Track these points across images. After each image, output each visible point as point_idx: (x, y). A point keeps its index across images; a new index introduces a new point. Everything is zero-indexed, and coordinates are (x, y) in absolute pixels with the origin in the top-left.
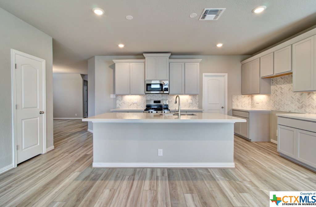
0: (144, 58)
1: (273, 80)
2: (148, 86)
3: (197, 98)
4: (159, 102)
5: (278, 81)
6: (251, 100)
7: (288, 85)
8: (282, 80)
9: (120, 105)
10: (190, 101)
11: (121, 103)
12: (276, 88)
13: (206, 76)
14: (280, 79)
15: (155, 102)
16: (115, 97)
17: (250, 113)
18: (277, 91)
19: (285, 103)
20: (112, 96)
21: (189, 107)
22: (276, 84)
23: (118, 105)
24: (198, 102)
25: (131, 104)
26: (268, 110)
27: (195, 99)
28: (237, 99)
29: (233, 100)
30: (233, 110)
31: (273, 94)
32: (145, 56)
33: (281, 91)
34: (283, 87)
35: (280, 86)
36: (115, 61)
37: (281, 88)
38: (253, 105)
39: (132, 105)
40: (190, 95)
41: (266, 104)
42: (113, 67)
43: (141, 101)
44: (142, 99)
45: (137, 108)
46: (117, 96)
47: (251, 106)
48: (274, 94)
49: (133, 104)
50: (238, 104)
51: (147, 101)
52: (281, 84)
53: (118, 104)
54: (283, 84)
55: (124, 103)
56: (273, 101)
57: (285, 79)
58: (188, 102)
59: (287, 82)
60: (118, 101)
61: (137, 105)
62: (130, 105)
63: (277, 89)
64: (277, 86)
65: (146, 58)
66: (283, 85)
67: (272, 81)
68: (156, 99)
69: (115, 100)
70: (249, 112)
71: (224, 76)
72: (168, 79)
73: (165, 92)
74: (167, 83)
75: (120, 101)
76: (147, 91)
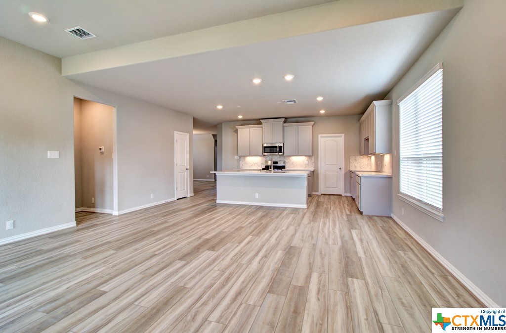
0: (261, 123)
2: (265, 148)
3: (313, 159)
9: (243, 166)
10: (306, 162)
11: (244, 164)
13: (321, 137)
15: (273, 163)
16: (238, 158)
20: (236, 157)
21: (306, 167)
23: (241, 166)
24: (314, 163)
28: (355, 160)
29: (351, 161)
32: (262, 121)
36: (237, 127)
39: (253, 166)
40: (306, 156)
42: (236, 131)
43: (261, 162)
44: (261, 160)
46: (240, 157)
49: (254, 164)
50: (356, 165)
51: (266, 162)
53: (241, 164)
55: (246, 164)
58: (304, 162)
60: (241, 162)
61: (258, 166)
62: (251, 166)
65: (263, 123)
68: (275, 160)
69: (239, 160)
71: (341, 136)
72: (282, 141)
73: (280, 154)
74: (282, 145)
75: (243, 161)
76: (264, 152)
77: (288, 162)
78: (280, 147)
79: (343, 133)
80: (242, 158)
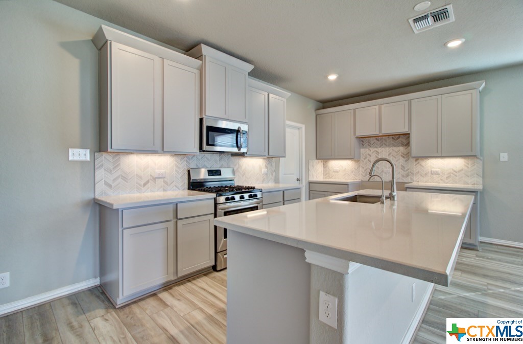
1: (363, 141)
2: (210, 133)
3: (274, 164)
4: (218, 173)
5: (372, 143)
6: (324, 167)
7: (387, 148)
8: (379, 143)
9: (110, 186)
10: (264, 170)
11: (114, 180)
12: (368, 152)
14: (375, 140)
15: (211, 173)
17: (349, 185)
18: (371, 156)
19: (383, 171)
21: (263, 181)
22: (368, 146)
23: (101, 187)
24: (274, 171)
25: (148, 182)
26: (356, 181)
27: (271, 165)
28: (313, 166)
29: (310, 167)
30: (310, 183)
31: (363, 160)
32: (204, 53)
33: (377, 156)
34: (379, 151)
35: (375, 149)
37: (376, 151)
38: (327, 174)
39: (149, 185)
40: (264, 159)
41: (352, 172)
43: (176, 171)
44: (177, 166)
45: (164, 190)
47: (324, 175)
48: (365, 159)
49: (155, 179)
50: (314, 173)
52: (376, 147)
53: (103, 182)
54: (380, 147)
55: (125, 178)
56: (363, 168)
57: (382, 141)
58: (261, 171)
59: (386, 145)
61: (166, 183)
62: (145, 185)
63: (370, 153)
64: (371, 149)
65: (207, 59)
66: (380, 149)
67: (361, 142)
68: (215, 167)
69: (91, 167)
70: (347, 185)
71: (300, 129)
72: (247, 121)
74: (246, 129)
75: (110, 172)
76: (208, 144)
79: (302, 123)
80: (104, 159)
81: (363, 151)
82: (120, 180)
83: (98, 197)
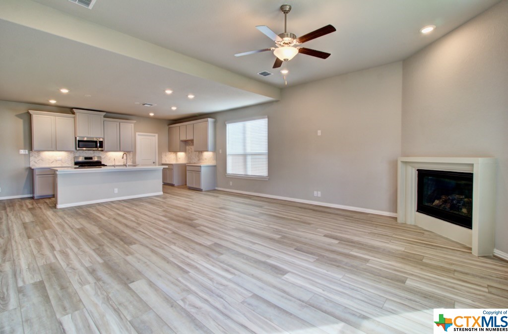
1: (186, 143)
2: (80, 143)
3: (131, 155)
4: (91, 158)
6: (176, 156)
7: (192, 147)
9: (36, 163)
11: (38, 161)
13: (139, 135)
14: (189, 143)
15: (86, 158)
16: (27, 153)
17: (173, 165)
20: (23, 152)
24: (132, 158)
28: (166, 155)
29: (162, 156)
32: (75, 112)
36: (31, 112)
39: (54, 162)
44: (68, 156)
45: (61, 165)
47: (176, 160)
48: (188, 152)
49: (56, 161)
50: (166, 159)
51: (76, 158)
53: (33, 161)
55: (42, 160)
56: (188, 156)
60: (32, 158)
61: (62, 162)
62: (52, 163)
65: (77, 114)
68: (89, 156)
69: (28, 156)
71: (155, 136)
72: (103, 136)
73: (100, 149)
74: (101, 140)
75: (36, 157)
76: (79, 147)
77: (104, 158)
78: (101, 143)
79: (156, 133)
80: (33, 154)
81: (187, 147)
82: (40, 161)
83: (31, 166)
